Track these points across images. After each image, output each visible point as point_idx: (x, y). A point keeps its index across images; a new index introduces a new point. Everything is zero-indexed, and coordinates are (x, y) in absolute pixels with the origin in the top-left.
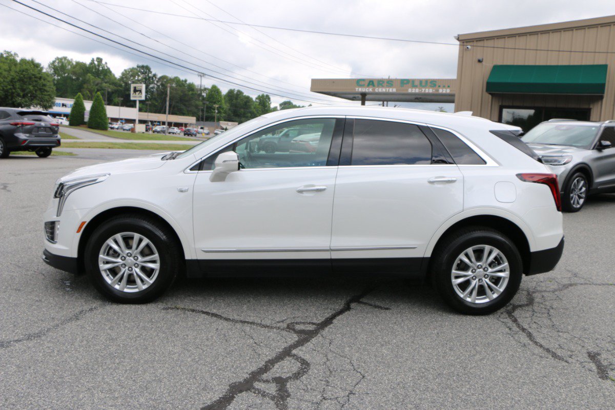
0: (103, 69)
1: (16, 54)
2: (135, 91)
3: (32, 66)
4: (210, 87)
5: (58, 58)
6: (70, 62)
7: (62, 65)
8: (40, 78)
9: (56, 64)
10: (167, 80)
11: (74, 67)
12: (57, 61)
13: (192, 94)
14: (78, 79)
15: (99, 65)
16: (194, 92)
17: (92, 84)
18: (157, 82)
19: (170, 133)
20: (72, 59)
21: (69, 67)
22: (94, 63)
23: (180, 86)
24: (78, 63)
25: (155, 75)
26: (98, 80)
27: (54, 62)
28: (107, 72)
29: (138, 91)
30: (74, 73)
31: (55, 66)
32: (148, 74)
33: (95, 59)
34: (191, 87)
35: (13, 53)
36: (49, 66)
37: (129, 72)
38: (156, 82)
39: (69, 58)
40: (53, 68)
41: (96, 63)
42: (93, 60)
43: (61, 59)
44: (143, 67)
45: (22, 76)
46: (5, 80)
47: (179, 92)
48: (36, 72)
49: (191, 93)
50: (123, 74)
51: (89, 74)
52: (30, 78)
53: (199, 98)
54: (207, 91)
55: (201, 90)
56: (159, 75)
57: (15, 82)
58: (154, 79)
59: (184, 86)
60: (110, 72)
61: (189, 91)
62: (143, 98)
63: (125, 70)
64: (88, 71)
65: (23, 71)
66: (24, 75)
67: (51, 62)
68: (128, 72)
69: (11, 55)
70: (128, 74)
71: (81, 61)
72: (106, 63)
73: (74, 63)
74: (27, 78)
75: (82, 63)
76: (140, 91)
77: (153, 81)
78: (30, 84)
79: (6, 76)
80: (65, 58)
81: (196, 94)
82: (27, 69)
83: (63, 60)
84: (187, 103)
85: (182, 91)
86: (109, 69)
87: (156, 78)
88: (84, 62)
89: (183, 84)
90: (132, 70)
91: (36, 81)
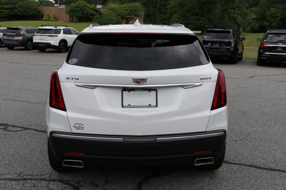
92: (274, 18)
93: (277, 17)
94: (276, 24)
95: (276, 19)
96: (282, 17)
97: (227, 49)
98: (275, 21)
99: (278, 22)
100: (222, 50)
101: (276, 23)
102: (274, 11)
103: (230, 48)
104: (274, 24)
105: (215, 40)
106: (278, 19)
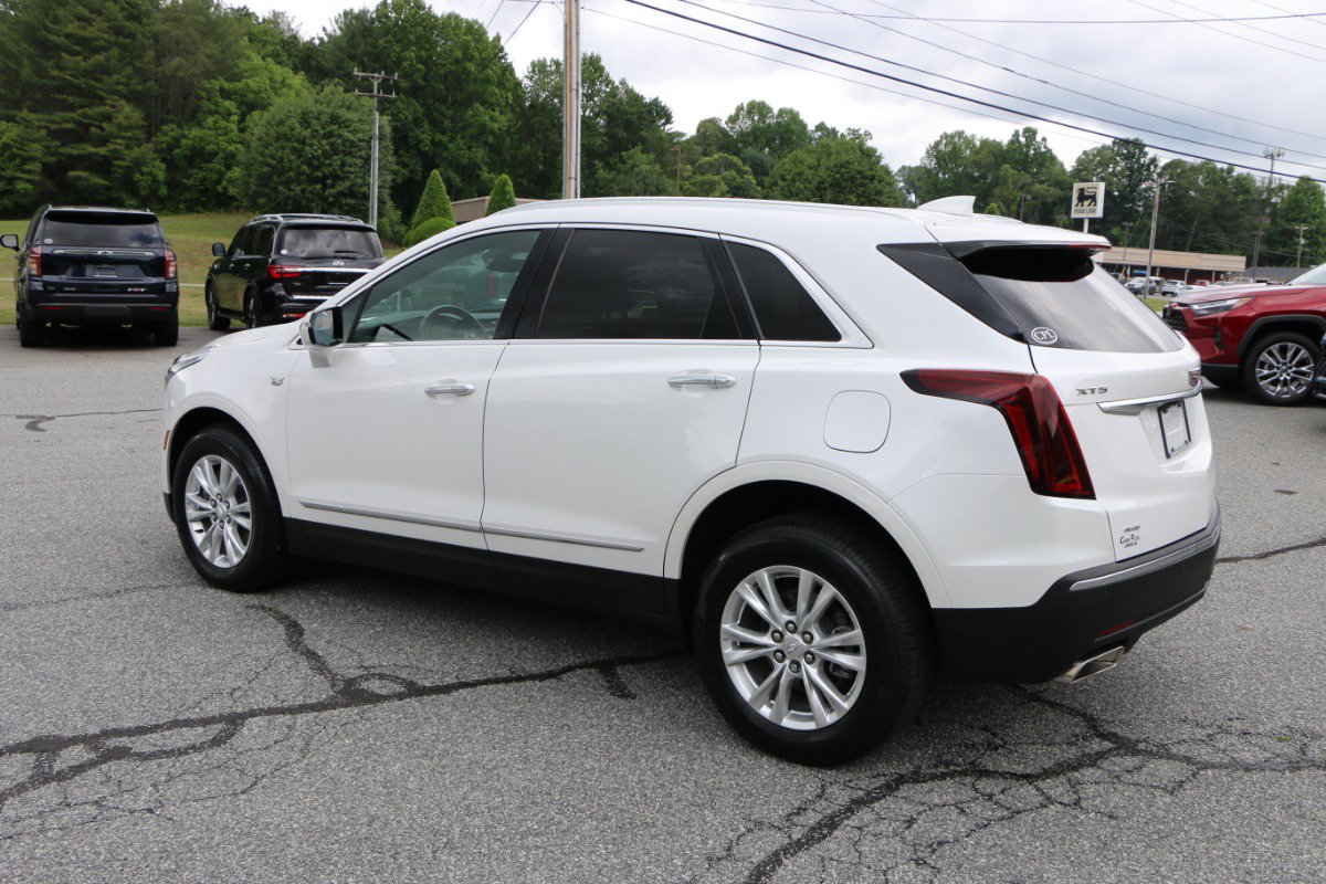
0: (1038, 153)
1: (868, 134)
2: (1082, 197)
3: (859, 154)
4: (1293, 182)
5: (945, 136)
6: (969, 142)
7: (954, 148)
8: (872, 178)
9: (942, 147)
10: (1183, 172)
11: (977, 152)
12: (944, 142)
13: (1246, 201)
14: (984, 176)
15: (1028, 146)
16: (1249, 197)
17: (1011, 187)
18: (1160, 175)
19: (1164, 294)
20: (973, 136)
21: (968, 152)
22: (1018, 141)
23: (1216, 184)
24: (985, 143)
25: (1154, 161)
26: (1026, 178)
27: (937, 144)
28: (1046, 159)
29: (1087, 198)
30: (977, 164)
31: (939, 152)
32: (1138, 160)
33: (1021, 133)
34: (1244, 185)
35: (862, 132)
36: (928, 152)
37: (1094, 156)
38: (1155, 177)
39: (968, 133)
40: (936, 157)
41: (1022, 140)
42: (1016, 134)
43: (952, 136)
44: (1126, 142)
45: (838, 175)
46: (808, 185)
47: (1212, 198)
48: (864, 168)
49: (1240, 198)
50: (1079, 161)
51: (1006, 166)
52: (853, 179)
53: (1264, 209)
54: (1286, 192)
55: (1271, 191)
56: (1164, 160)
57: (825, 189)
58: (1152, 169)
59: (1225, 182)
60: (1053, 158)
61: (1236, 194)
62: (1099, 213)
63: (1085, 153)
64: (1004, 158)
65: (841, 166)
66: (842, 175)
67: (933, 144)
68: (1090, 157)
69: (859, 137)
70: (1092, 161)
71: (991, 139)
72: (1044, 139)
73: (978, 144)
74: (846, 181)
75: (994, 141)
76: (1093, 198)
77: (1150, 174)
78: (851, 192)
79: (810, 177)
80: (960, 134)
81: (1254, 200)
82: (848, 163)
83: (956, 139)
84: (1230, 224)
85: (1221, 196)
86: (1049, 151)
87: (1156, 166)
88: (998, 140)
89: (1222, 178)
90: (1101, 151)
91: (863, 185)
92: (17, 161)
93: (33, 159)
94: (28, 186)
95: (27, 167)
96: (52, 159)
97: (150, 288)
98: (25, 176)
99: (37, 178)
100: (132, 292)
101: (28, 181)
102: (12, 134)
103: (163, 285)
104: (20, 185)
105: (100, 253)
106: (35, 167)
